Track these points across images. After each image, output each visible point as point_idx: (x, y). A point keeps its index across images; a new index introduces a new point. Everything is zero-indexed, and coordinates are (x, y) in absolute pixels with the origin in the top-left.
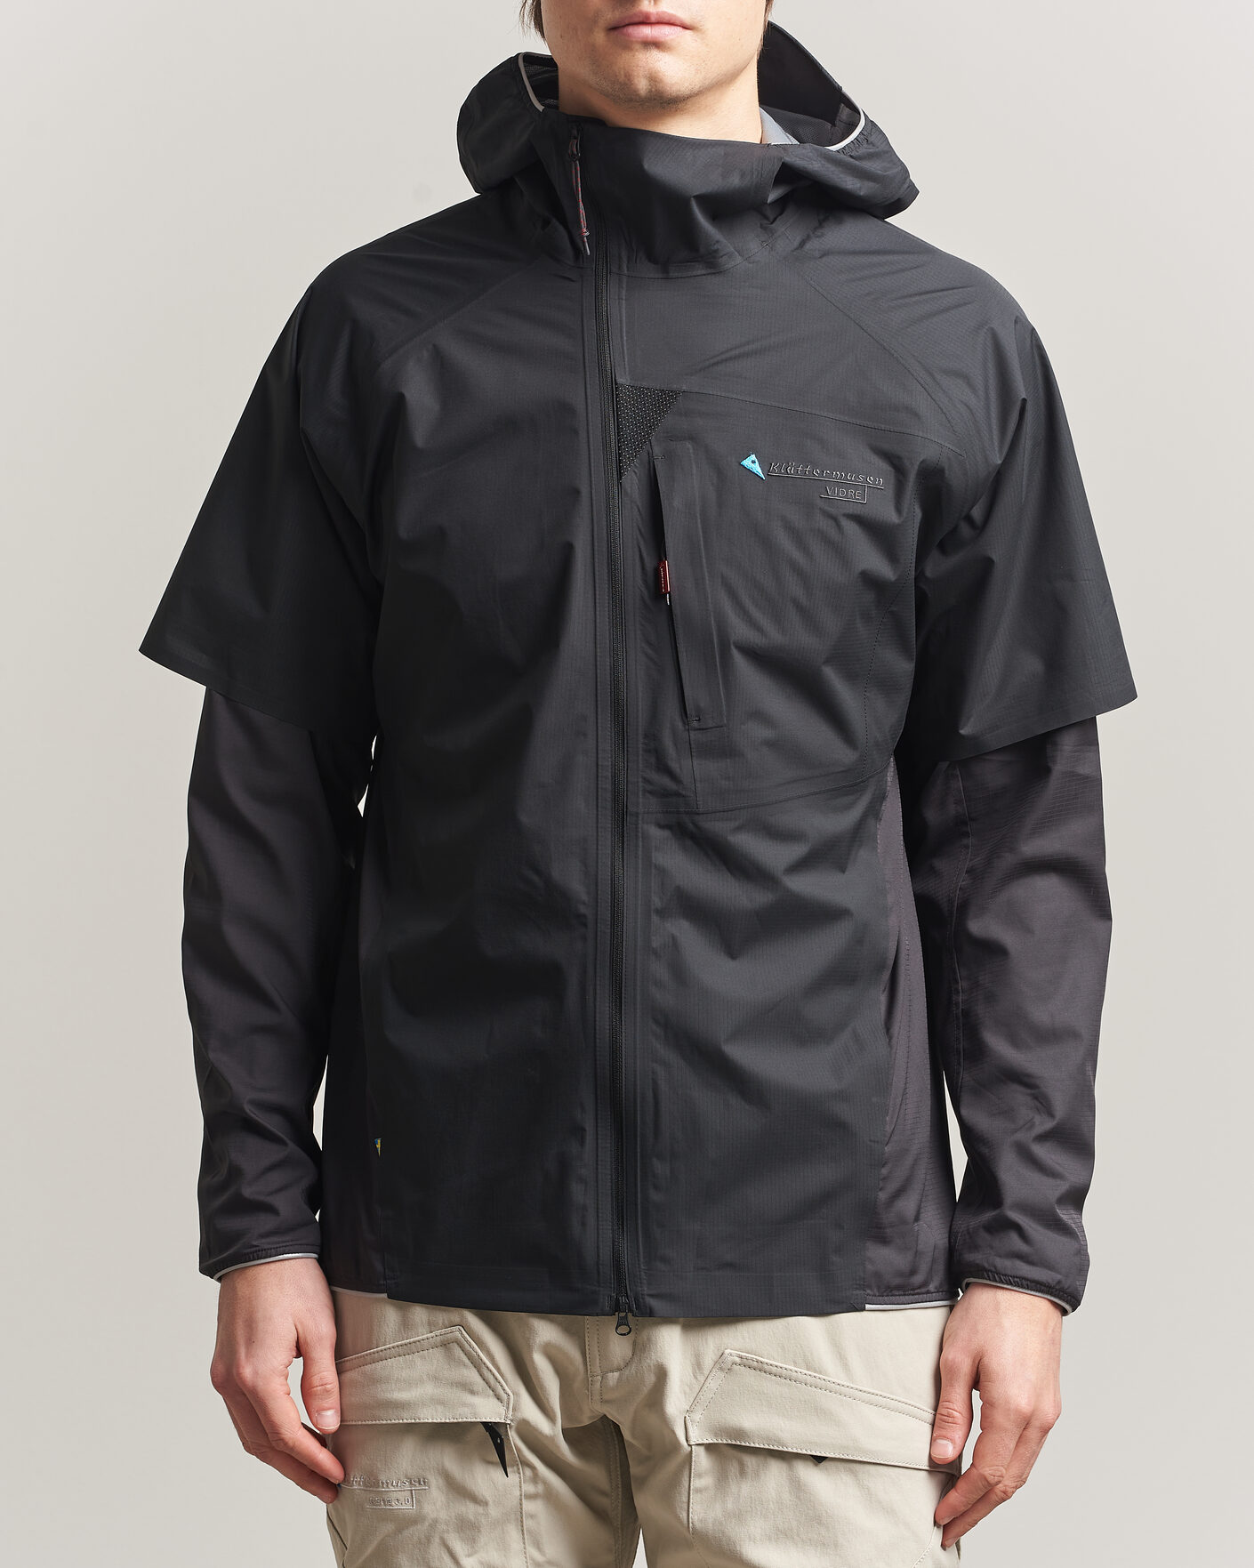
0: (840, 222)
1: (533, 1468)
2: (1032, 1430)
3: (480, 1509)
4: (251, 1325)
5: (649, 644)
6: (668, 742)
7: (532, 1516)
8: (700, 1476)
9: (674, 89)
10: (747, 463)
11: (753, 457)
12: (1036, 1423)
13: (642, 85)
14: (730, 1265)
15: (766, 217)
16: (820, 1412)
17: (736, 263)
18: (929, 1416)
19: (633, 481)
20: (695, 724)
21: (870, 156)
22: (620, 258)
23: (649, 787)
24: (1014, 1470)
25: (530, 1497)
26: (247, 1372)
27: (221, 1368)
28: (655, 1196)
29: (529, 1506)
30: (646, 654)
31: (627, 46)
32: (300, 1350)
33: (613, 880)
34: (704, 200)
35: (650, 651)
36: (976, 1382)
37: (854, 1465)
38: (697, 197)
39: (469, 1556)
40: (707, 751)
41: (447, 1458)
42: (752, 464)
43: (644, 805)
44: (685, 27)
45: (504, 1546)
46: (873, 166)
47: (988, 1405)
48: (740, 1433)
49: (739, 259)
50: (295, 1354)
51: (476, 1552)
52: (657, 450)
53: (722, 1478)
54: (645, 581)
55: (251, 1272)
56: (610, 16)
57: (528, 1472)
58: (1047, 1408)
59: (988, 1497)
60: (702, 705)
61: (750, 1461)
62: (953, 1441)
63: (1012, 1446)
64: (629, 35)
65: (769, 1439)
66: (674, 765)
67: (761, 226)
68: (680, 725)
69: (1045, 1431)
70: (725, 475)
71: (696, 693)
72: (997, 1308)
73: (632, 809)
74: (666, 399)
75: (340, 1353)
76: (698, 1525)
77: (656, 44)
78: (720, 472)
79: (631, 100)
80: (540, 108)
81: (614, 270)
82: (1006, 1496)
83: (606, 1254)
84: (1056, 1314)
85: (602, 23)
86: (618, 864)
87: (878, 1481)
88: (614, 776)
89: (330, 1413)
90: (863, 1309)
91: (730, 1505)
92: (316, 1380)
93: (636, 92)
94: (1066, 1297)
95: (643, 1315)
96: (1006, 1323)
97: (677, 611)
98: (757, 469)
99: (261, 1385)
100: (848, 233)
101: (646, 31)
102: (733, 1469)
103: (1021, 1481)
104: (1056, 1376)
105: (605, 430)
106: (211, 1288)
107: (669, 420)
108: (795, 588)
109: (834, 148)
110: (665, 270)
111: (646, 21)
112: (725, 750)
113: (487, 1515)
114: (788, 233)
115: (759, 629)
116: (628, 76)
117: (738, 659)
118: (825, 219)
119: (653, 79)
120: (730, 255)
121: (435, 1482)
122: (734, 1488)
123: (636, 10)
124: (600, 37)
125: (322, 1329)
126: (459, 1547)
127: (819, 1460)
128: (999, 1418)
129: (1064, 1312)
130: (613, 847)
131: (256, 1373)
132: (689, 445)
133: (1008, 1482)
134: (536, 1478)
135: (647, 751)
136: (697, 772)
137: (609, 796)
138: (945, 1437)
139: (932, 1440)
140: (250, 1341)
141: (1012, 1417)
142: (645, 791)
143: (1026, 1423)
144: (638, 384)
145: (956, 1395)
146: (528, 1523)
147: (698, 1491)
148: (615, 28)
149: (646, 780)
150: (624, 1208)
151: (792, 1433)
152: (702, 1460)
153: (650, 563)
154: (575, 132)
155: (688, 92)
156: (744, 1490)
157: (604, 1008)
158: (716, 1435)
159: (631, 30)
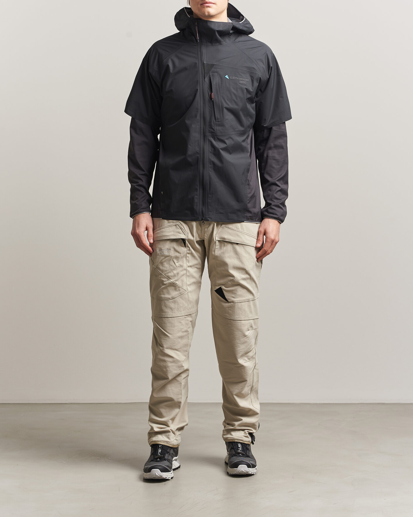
0: (241, 36)
1: (189, 248)
2: (274, 243)
3: (180, 254)
4: (138, 224)
5: (209, 107)
6: (213, 124)
7: (188, 257)
8: (217, 246)
9: (212, 14)
10: (226, 77)
11: (227, 76)
12: (275, 241)
13: (207, 14)
14: (221, 213)
15: (229, 35)
16: (238, 236)
17: (224, 43)
18: (256, 238)
19: (207, 79)
20: (217, 121)
21: (247, 24)
22: (204, 42)
23: (209, 131)
24: (270, 249)
25: (188, 253)
26: (138, 231)
27: (133, 231)
28: (209, 201)
29: (188, 255)
30: (209, 109)
31: (204, 7)
32: (147, 229)
33: (203, 147)
34: (218, 31)
35: (210, 109)
36: (265, 234)
37: (243, 245)
38: (217, 31)
39: (177, 263)
40: (219, 125)
41: (175, 245)
42: (227, 77)
43: (208, 134)
44: (214, 4)
45: (183, 262)
46: (247, 25)
47: (266, 238)
48: (224, 239)
49: (224, 42)
50: (146, 229)
51: (178, 262)
52: (211, 74)
53: (221, 247)
54: (209, 97)
55: (139, 215)
56: (201, 2)
57: (188, 248)
58: (277, 239)
59: (266, 254)
60: (218, 117)
61: (226, 244)
62: (260, 244)
63: (270, 245)
64: (204, 5)
65: (229, 240)
66: (213, 128)
67: (228, 37)
68: (214, 121)
69: (276, 243)
70: (222, 78)
71: (217, 115)
72: (269, 222)
73: (206, 135)
74: (212, 65)
75: (154, 230)
76: (216, 254)
77: (209, 7)
78: (221, 78)
79: (205, 16)
80: (190, 17)
81: (203, 44)
82: (269, 254)
83: (201, 210)
84: (279, 224)
85: (200, 4)
86: (204, 144)
87: (247, 248)
88: (203, 129)
89: (151, 240)
90: (244, 222)
91: (222, 251)
92: (149, 234)
93: (206, 15)
94: (281, 221)
95: (207, 221)
96: (270, 224)
97: (214, 101)
98: (228, 78)
99: (140, 234)
100: (243, 38)
101: (207, 5)
102: (223, 245)
103: (271, 252)
104: (279, 234)
105: (202, 71)
106: (132, 220)
107: (213, 69)
108: (234, 98)
109: (241, 22)
110: (212, 44)
111: (207, 3)
112: (222, 125)
113: (181, 255)
114: (233, 38)
115: (228, 104)
116: (204, 13)
117: (225, 110)
118: (239, 36)
119: (208, 12)
120: (223, 42)
121: (172, 249)
122: (223, 248)
123: (205, 1)
124: (199, 6)
125: (151, 226)
126: (175, 261)
127: (237, 244)
128: (268, 240)
129: (281, 223)
130: (203, 142)
131: (139, 232)
132: (216, 73)
133: (269, 251)
134: (189, 250)
135: (209, 125)
136: (217, 128)
137: (202, 133)
138: (259, 243)
139: (256, 243)
140: (138, 227)
141: (270, 240)
142: (208, 132)
143: (273, 241)
144: (207, 63)
145: (261, 236)
146: (187, 258)
147: (217, 248)
148: (202, 4)
149: (209, 130)
150: (204, 203)
151: (233, 239)
152: (217, 243)
153: (210, 94)
154: (196, 21)
155: (214, 14)
156: (225, 248)
157: (201, 168)
158: (220, 239)
159: (204, 4)
